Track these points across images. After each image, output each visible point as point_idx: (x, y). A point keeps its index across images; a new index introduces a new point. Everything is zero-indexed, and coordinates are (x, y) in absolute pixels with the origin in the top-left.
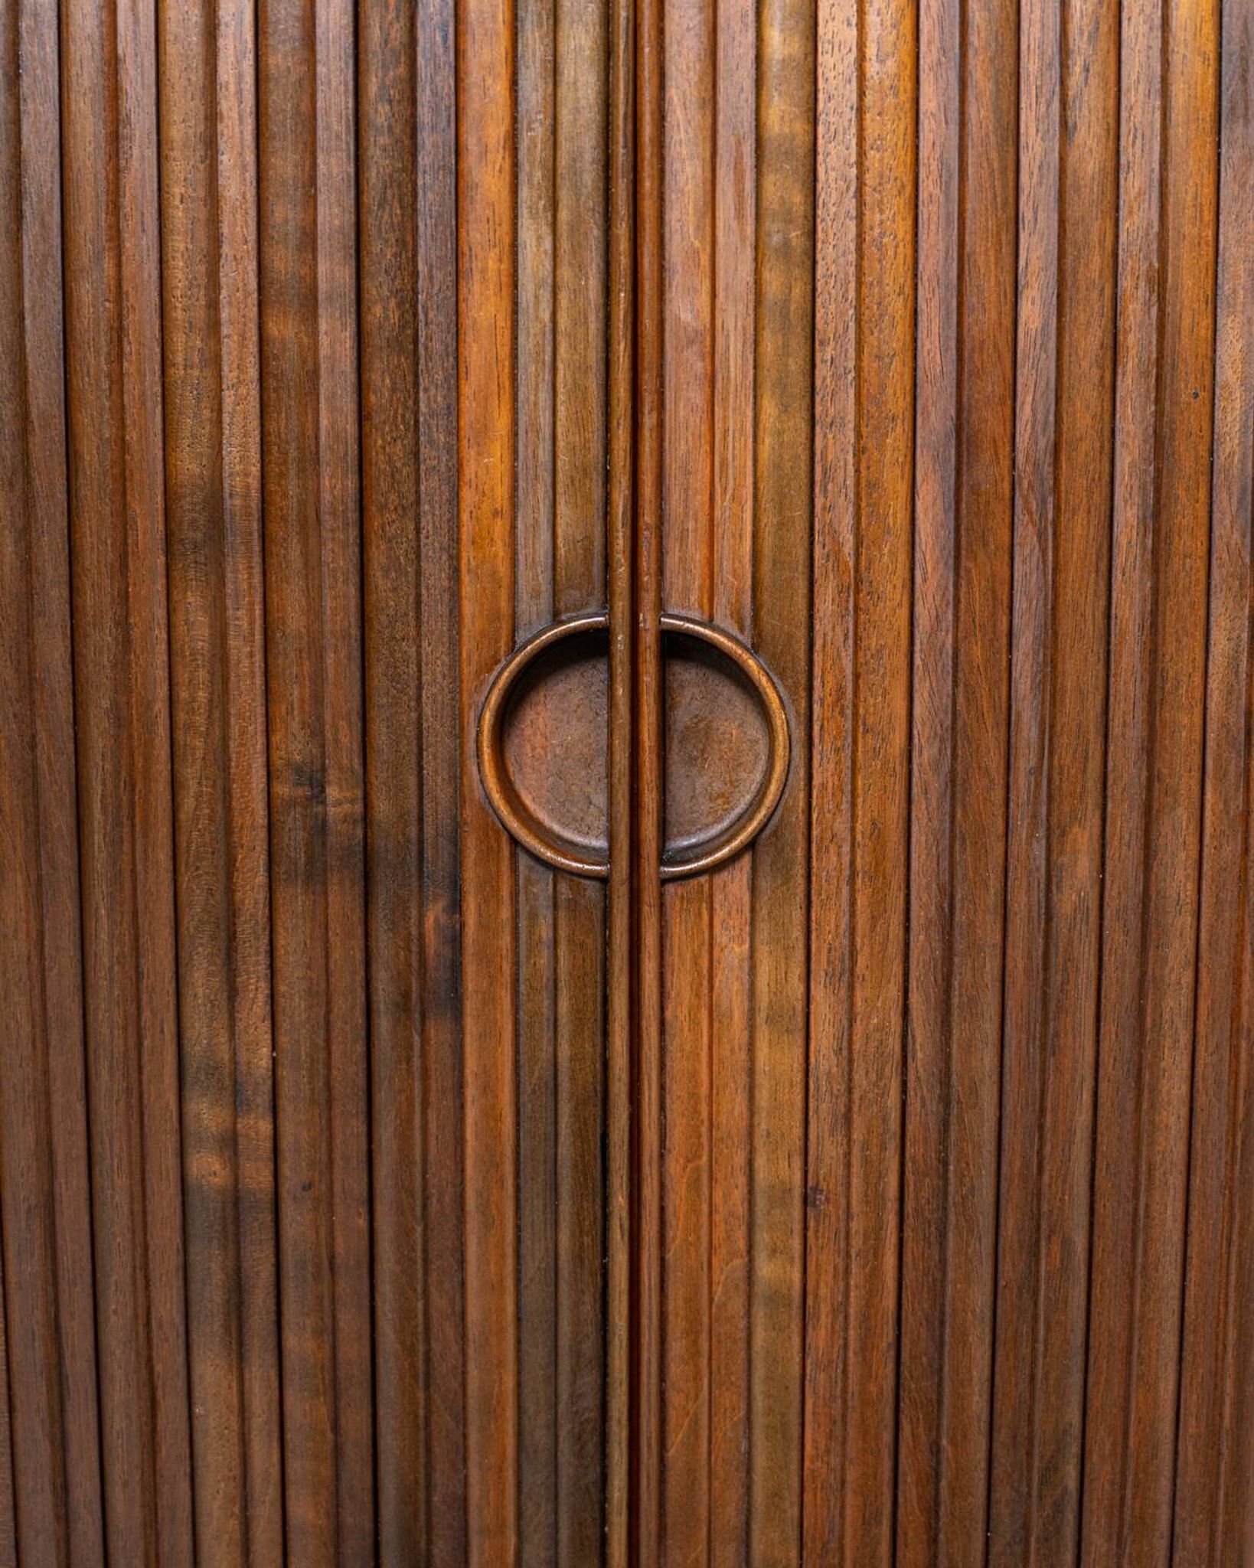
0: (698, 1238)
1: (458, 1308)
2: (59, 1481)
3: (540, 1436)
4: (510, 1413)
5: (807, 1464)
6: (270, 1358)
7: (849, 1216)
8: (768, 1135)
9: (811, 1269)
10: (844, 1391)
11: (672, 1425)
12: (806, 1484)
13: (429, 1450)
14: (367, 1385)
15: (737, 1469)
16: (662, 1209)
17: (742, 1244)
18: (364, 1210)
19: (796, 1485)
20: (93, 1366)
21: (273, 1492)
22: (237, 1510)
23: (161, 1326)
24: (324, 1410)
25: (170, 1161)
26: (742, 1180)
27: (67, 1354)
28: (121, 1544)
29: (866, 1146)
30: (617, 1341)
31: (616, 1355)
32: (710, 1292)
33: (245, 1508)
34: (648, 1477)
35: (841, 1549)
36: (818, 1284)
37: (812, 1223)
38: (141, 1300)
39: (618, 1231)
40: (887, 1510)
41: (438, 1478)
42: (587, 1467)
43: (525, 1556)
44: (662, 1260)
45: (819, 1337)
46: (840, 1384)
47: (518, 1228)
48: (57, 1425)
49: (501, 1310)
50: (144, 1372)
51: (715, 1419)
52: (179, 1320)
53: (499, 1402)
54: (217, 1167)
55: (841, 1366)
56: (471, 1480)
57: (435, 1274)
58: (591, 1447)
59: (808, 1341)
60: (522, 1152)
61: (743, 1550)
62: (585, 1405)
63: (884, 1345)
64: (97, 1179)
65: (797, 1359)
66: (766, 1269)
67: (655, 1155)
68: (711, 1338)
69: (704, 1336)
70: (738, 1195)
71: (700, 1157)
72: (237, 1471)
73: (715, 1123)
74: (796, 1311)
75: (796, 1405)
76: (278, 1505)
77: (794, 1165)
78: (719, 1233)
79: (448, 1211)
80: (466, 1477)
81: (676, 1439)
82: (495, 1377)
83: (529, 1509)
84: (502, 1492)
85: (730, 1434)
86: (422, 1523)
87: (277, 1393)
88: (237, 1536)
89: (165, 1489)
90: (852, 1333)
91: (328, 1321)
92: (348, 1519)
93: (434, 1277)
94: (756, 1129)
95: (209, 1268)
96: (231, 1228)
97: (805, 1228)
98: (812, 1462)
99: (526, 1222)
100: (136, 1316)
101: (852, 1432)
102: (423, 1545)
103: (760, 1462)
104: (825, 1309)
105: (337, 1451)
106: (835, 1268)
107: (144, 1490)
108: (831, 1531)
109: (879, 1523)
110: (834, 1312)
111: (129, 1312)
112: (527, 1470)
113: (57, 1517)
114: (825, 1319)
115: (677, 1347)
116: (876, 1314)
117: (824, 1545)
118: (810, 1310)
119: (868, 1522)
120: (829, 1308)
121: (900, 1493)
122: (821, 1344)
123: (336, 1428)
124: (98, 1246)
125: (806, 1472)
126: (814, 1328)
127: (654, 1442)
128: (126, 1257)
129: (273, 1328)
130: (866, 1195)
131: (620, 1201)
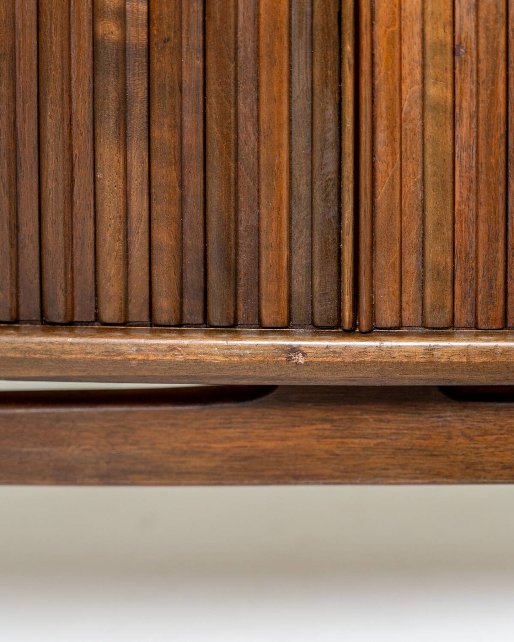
0: (394, 72)
1: (255, 114)
2: (14, 221)
3: (302, 189)
4: (285, 175)
5: (456, 206)
6: (143, 144)
7: (478, 61)
8: (433, 13)
9: (458, 91)
10: (477, 162)
11: (379, 182)
12: (456, 219)
13: (237, 199)
14: (201, 160)
15: (417, 210)
16: (373, 55)
17: (418, 77)
18: (200, 55)
19: (450, 218)
20: (36, 151)
21: (144, 226)
22: (121, 237)
23: (78, 125)
24: (174, 174)
25: (86, 26)
26: (418, 40)
27: (20, 144)
28: (51, 259)
29: (487, 21)
30: (347, 130)
31: (347, 139)
32: (401, 104)
33: (126, 237)
34: (365, 211)
35: (477, 257)
36: (461, 100)
37: (457, 65)
38: (66, 110)
39: (347, 65)
40: (502, 233)
41: (242, 216)
42: (329, 208)
43: (294, 263)
44: (373, 84)
45: (463, 131)
46: (474, 159)
47: (290, 66)
48: (13, 187)
49: (280, 113)
50: (67, 153)
51: (404, 180)
52: (89, 122)
53: (278, 168)
54: (114, 29)
55: (475, 148)
56: (262, 216)
57: (241, 94)
58: (332, 196)
59: (457, 133)
60: (293, 22)
61: (421, 258)
62: (329, 170)
63: (499, 135)
64: (42, 37)
65: (450, 143)
66: (432, 91)
67: (369, 22)
68: (401, 132)
69: (397, 129)
70: (417, 48)
71: (394, 25)
72: (122, 213)
73: (403, 7)
74: (449, 115)
75: (450, 171)
76: (147, 235)
77: (447, 31)
78: (405, 71)
79: (249, 56)
80: (259, 215)
81: (381, 191)
82: (277, 153)
83: (296, 234)
84: (280, 223)
85: (413, 189)
86: (232, 243)
87: (147, 166)
88: (121, 253)
89: (78, 226)
90: (480, 128)
91: (178, 120)
92: (188, 242)
93: (241, 95)
94: (426, 11)
95: (107, 90)
96: (121, 65)
97: (454, 68)
98: (460, 205)
99: (295, 63)
100: (63, 119)
101: (482, 186)
102: (233, 256)
103: (430, 204)
104: (465, 115)
105: (182, 200)
106: (471, 91)
107: (65, 225)
108: (471, 247)
109: (497, 240)
110: (471, 117)
111: (59, 117)
112: (295, 210)
113: (11, 245)
114: (466, 120)
115: (382, 136)
116: (494, 116)
117: (467, 255)
118: (457, 116)
119: (492, 240)
120: (468, 115)
121: (509, 224)
122: (464, 135)
123: (181, 186)
124: (41, 78)
125: (456, 211)
126: (460, 126)
127: (368, 191)
128: (58, 83)
129: (145, 126)
130: (487, 48)
131: (349, 48)
